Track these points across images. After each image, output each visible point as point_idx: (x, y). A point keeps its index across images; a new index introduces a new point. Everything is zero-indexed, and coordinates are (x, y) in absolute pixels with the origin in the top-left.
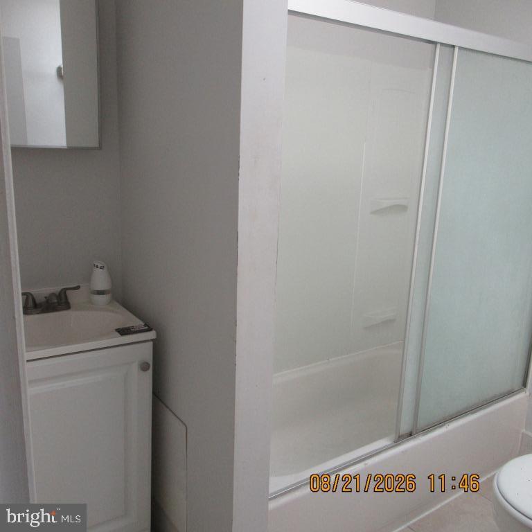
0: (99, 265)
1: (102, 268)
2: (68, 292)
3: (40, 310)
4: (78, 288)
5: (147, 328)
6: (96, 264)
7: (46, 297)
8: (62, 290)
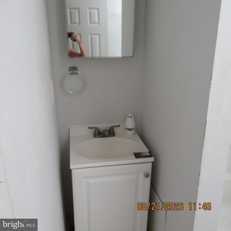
0: (130, 116)
1: (131, 117)
2: (114, 128)
3: (101, 136)
4: (119, 126)
5: (149, 154)
6: (128, 115)
7: (104, 130)
8: (112, 127)
